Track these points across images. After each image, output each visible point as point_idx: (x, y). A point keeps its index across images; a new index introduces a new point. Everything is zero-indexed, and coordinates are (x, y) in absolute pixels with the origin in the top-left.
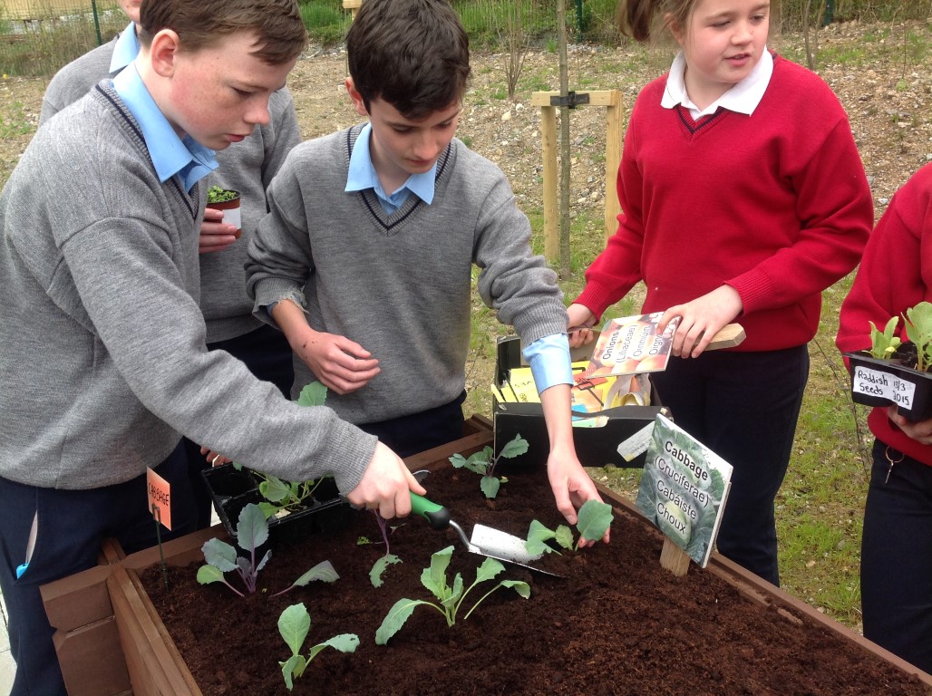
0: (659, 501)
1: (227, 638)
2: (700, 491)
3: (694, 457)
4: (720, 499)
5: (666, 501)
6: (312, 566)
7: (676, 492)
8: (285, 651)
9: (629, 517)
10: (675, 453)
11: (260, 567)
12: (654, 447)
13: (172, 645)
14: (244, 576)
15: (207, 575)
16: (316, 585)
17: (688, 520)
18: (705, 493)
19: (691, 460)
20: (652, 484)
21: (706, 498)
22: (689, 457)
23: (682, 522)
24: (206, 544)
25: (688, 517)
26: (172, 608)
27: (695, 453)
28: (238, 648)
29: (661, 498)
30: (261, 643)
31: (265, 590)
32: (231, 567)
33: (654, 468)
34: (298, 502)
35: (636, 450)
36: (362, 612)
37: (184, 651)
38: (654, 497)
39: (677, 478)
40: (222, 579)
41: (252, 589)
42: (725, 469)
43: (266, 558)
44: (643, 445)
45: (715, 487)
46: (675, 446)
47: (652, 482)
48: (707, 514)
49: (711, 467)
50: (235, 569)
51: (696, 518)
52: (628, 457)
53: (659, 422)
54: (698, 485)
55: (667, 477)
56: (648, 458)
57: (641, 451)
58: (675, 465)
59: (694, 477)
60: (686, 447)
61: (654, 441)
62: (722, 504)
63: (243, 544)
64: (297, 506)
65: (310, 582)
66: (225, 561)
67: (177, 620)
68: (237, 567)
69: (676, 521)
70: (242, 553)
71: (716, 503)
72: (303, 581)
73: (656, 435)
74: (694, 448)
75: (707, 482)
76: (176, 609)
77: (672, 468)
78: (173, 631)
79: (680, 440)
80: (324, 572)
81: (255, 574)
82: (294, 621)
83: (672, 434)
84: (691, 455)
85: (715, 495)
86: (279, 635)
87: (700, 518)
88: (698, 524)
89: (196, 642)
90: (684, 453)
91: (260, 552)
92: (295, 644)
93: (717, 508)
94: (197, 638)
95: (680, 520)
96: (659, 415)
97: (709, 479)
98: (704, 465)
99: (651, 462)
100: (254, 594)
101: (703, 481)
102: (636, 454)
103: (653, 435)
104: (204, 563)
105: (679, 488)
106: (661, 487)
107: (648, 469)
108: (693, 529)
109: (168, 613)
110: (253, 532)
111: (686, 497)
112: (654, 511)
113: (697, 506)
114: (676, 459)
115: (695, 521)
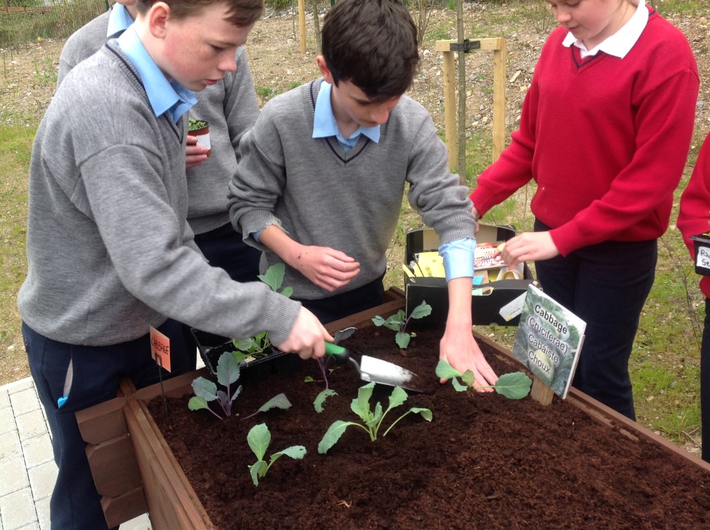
0: (530, 350)
1: (211, 449)
2: (561, 342)
3: (557, 317)
4: (576, 348)
5: (535, 350)
6: (272, 397)
7: (542, 343)
8: (253, 458)
9: (508, 362)
10: (542, 314)
11: (234, 398)
12: (526, 309)
13: (171, 454)
14: (222, 404)
15: (196, 404)
16: (275, 411)
17: (552, 364)
18: (565, 343)
19: (555, 319)
20: (524, 337)
21: (565, 348)
22: (552, 316)
23: (548, 365)
24: (195, 381)
25: (552, 362)
26: (170, 427)
27: (558, 313)
28: (218, 456)
29: (532, 347)
30: (235, 452)
31: (238, 415)
32: (213, 397)
33: (526, 325)
34: (261, 351)
35: (514, 312)
36: (309, 430)
37: (180, 458)
38: (526, 347)
39: (543, 332)
40: (206, 407)
41: (228, 414)
42: (580, 325)
43: (238, 392)
44: (519, 309)
45: (573, 339)
46: (542, 308)
47: (525, 335)
48: (566, 359)
49: (570, 324)
50: (216, 400)
51: (558, 361)
52: (507, 318)
53: (530, 291)
54: (560, 337)
55: (536, 332)
56: (521, 318)
57: (517, 313)
58: (542, 323)
59: (557, 331)
60: (551, 309)
61: (526, 305)
62: (578, 351)
63: (222, 382)
64: (260, 354)
65: (270, 409)
66: (209, 393)
67: (173, 437)
68: (217, 397)
69: (542, 365)
70: (220, 387)
71: (573, 351)
72: (265, 408)
73: (528, 300)
74: (557, 310)
75: (566, 335)
76: (174, 428)
77: (540, 325)
78: (172, 443)
79: (546, 304)
80: (281, 401)
81: (230, 403)
82: (258, 436)
83: (540, 299)
84: (554, 314)
85: (572, 345)
86: (248, 447)
87: (561, 362)
88: (559, 366)
89: (188, 452)
90: (549, 314)
91: (234, 387)
92: (260, 454)
93: (574, 354)
94: (189, 450)
95: (546, 363)
96: (530, 285)
97: (568, 333)
98: (564, 322)
99: (524, 321)
100: (229, 417)
101: (563, 335)
102: (514, 316)
103: (526, 300)
104: (193, 395)
105: (545, 340)
106: (532, 339)
107: (522, 326)
108: (556, 370)
109: (168, 431)
110: (229, 373)
111: (551, 346)
112: (526, 357)
113: (559, 353)
114: (543, 318)
115: (557, 364)
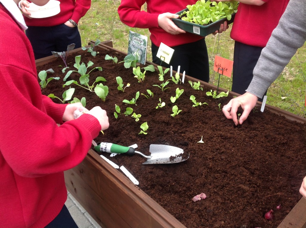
3: (139, 38)
7: (136, 49)
10: (135, 39)
12: (130, 39)
17: (140, 55)
18: (143, 46)
19: (138, 39)
20: (130, 49)
25: (140, 54)
27: (139, 37)
42: (146, 38)
48: (144, 51)
49: (143, 39)
54: (141, 45)
55: (134, 46)
59: (140, 43)
60: (137, 36)
71: (145, 47)
73: (130, 36)
75: (142, 43)
83: (133, 34)
97: (143, 42)
98: (141, 39)
99: (130, 44)
106: (133, 49)
107: (129, 46)
108: (141, 56)
113: (141, 50)
115: (141, 54)
